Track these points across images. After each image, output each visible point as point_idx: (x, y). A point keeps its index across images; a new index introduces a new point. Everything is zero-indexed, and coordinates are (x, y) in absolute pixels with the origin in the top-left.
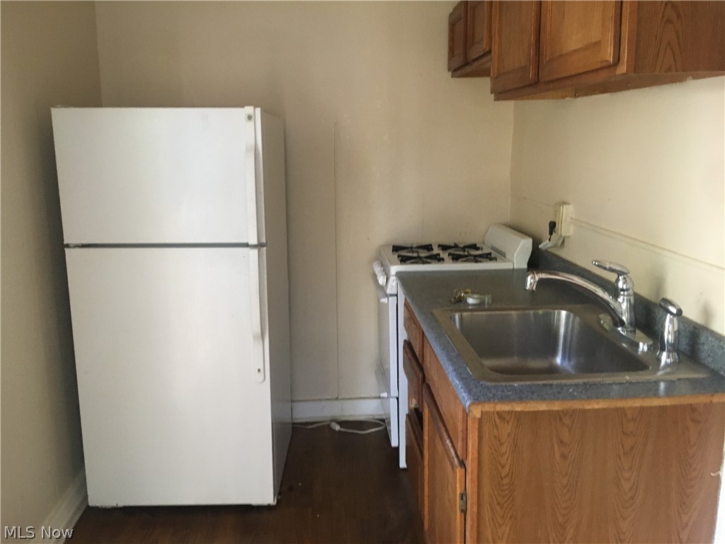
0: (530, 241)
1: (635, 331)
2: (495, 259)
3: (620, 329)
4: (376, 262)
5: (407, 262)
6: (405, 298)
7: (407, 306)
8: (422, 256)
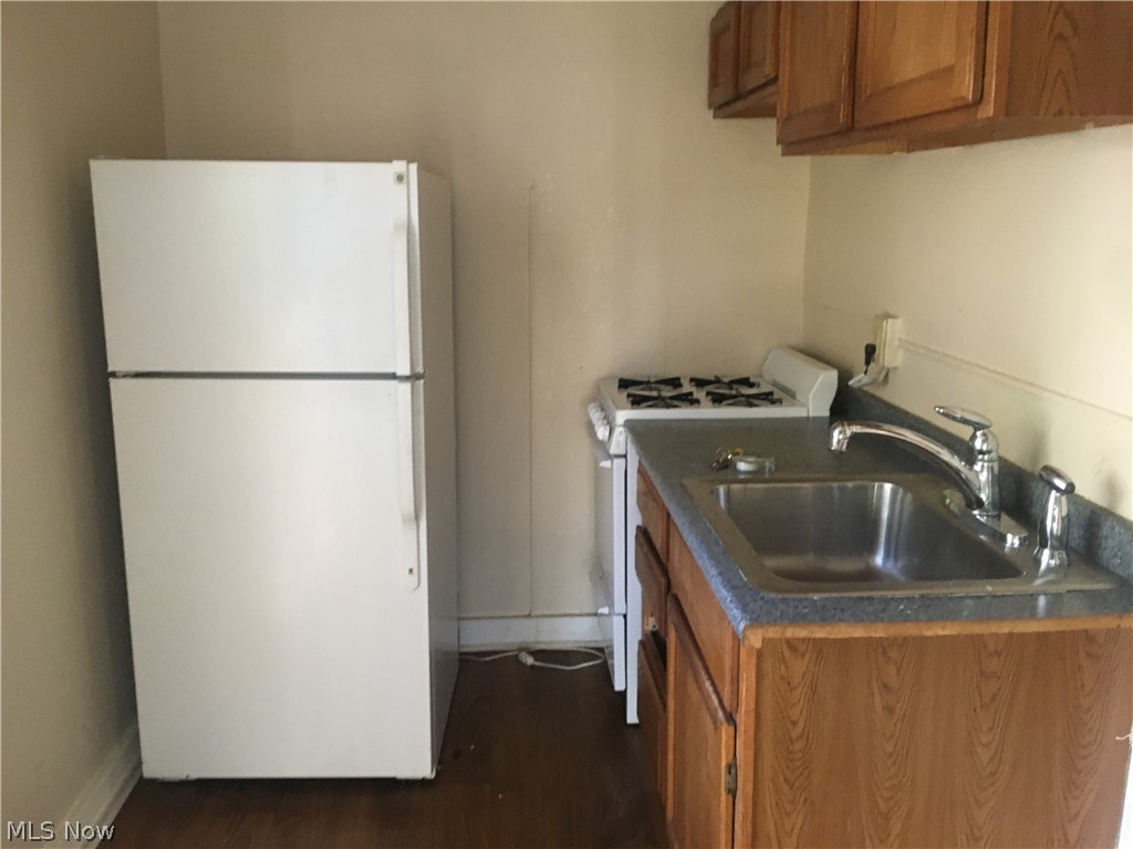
0: (834, 374)
1: (999, 517)
2: (779, 402)
3: (977, 512)
4: (591, 405)
5: (642, 405)
6: (640, 460)
7: (642, 473)
8: (665, 395)
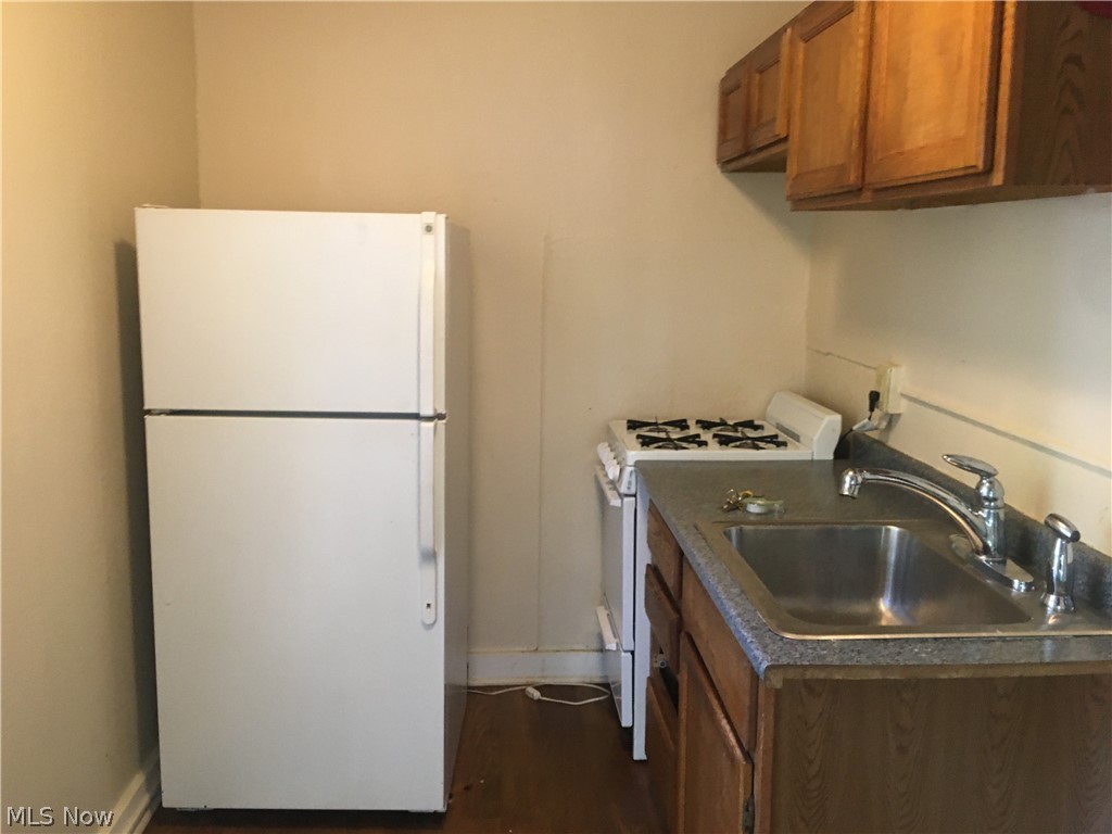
0: (838, 418)
1: (1004, 563)
2: (784, 444)
3: (983, 558)
4: (600, 445)
5: (652, 446)
6: (651, 500)
7: (654, 512)
8: (674, 436)
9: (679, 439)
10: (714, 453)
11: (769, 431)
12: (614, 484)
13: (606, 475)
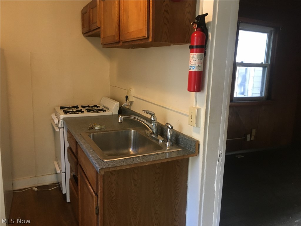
0: (119, 103)
2: (105, 111)
3: (153, 135)
4: (53, 114)
5: (68, 113)
6: (68, 129)
7: (69, 132)
8: (74, 110)
9: (76, 111)
10: (86, 114)
11: (101, 108)
12: (57, 125)
13: (54, 123)
